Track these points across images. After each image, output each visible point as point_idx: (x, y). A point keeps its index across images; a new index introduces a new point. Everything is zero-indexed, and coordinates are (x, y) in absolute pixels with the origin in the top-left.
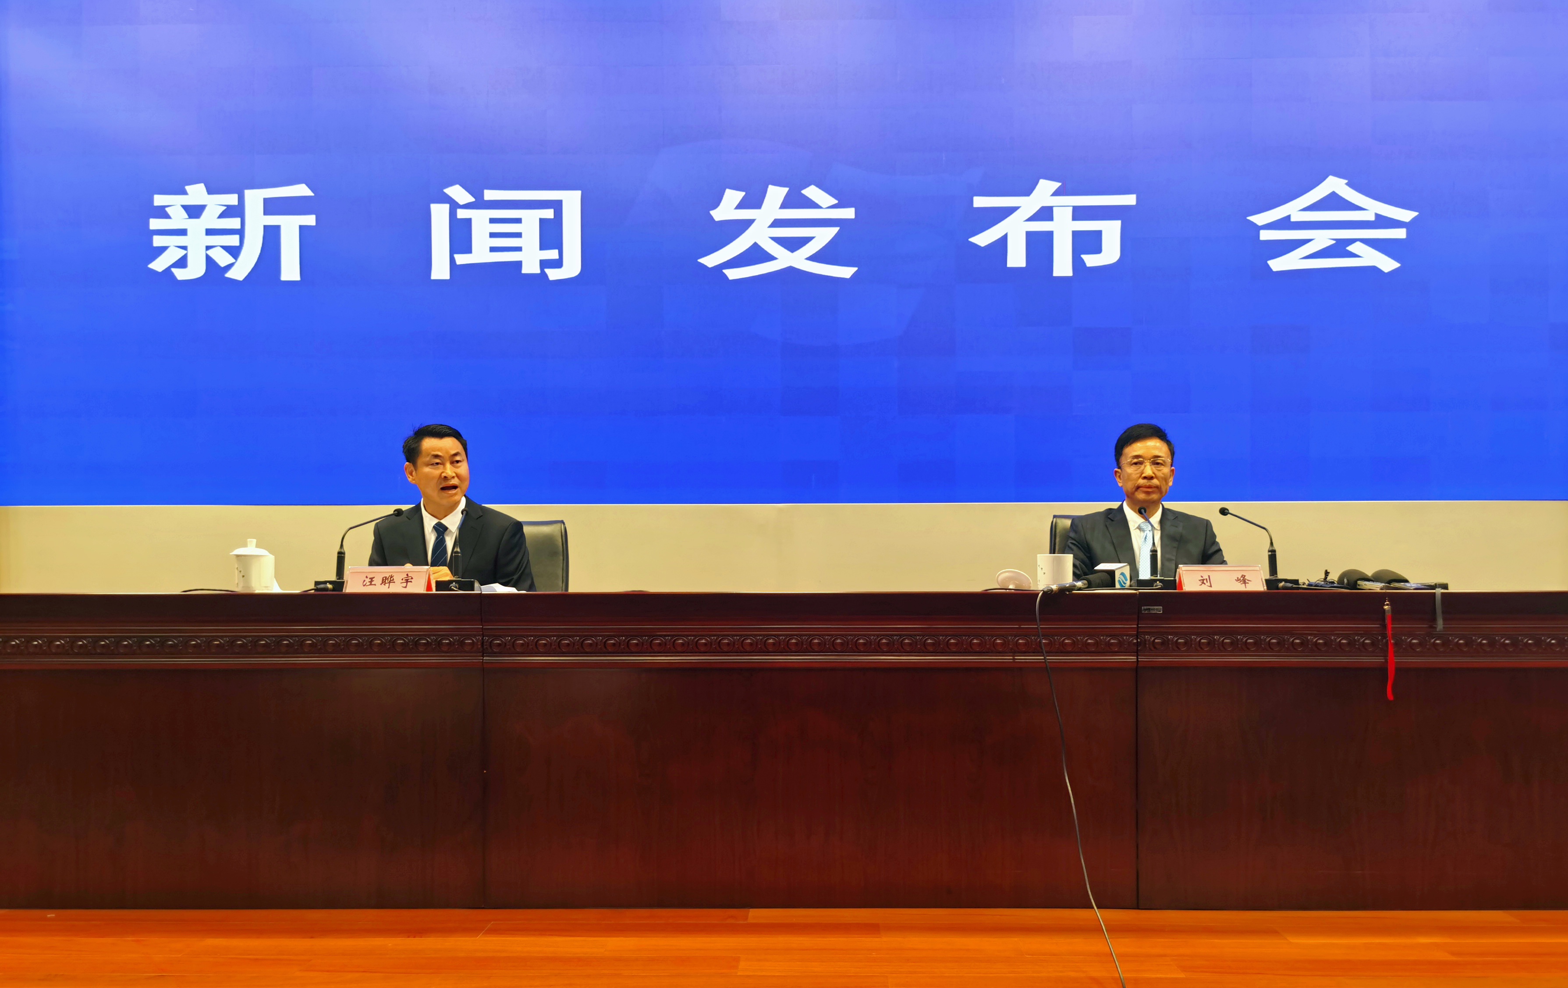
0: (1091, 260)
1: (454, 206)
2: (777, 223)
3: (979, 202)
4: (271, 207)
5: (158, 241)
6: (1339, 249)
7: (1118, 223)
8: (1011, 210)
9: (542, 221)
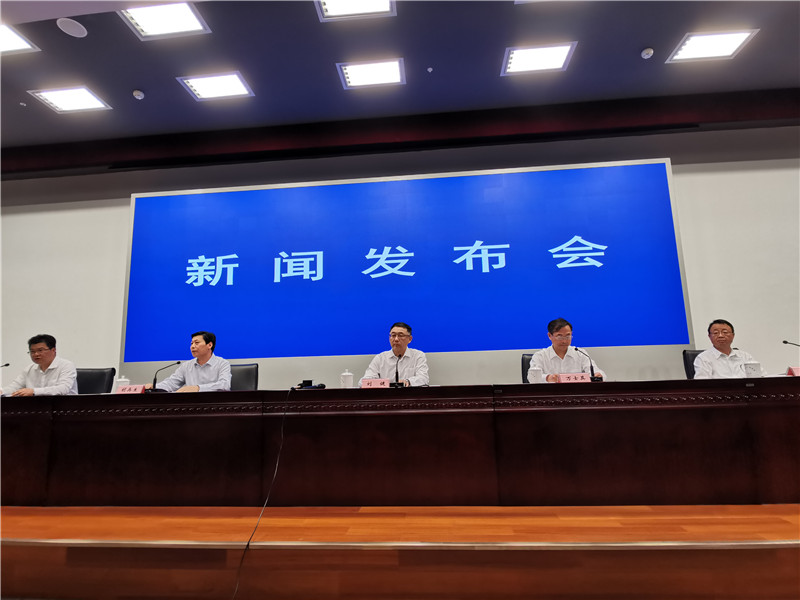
0: (495, 267)
1: (282, 258)
2: (388, 259)
3: (456, 249)
4: (225, 262)
5: (189, 274)
6: (581, 260)
7: (503, 254)
8: (468, 251)
9: (311, 262)
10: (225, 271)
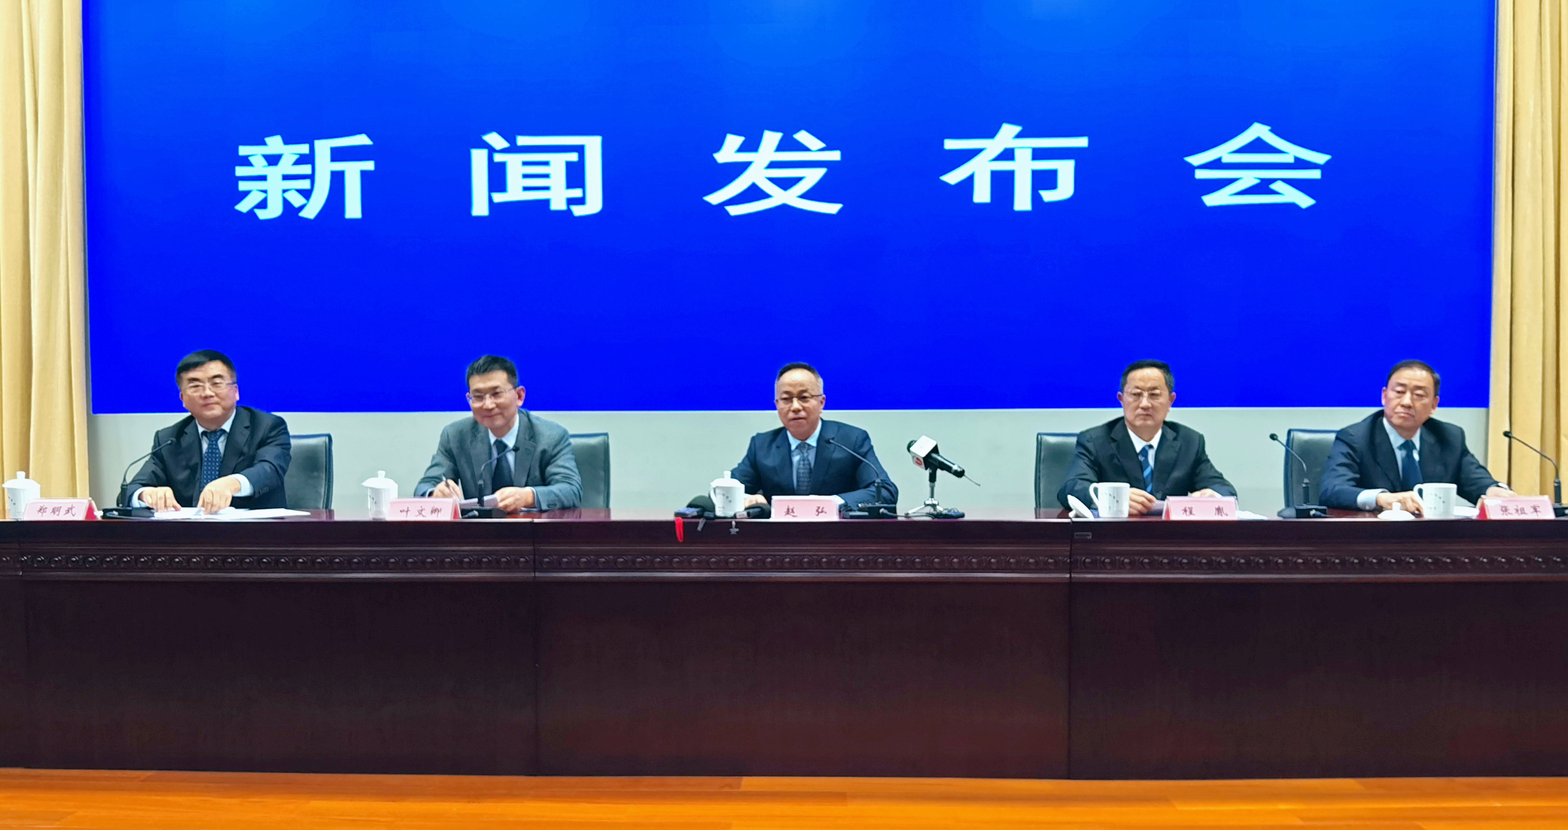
0: (1048, 196)
1: (492, 151)
2: (773, 165)
3: (950, 144)
4: (338, 155)
5: (243, 186)
6: (1263, 187)
7: (1071, 164)
9: (569, 164)
10: (338, 179)
